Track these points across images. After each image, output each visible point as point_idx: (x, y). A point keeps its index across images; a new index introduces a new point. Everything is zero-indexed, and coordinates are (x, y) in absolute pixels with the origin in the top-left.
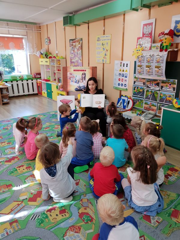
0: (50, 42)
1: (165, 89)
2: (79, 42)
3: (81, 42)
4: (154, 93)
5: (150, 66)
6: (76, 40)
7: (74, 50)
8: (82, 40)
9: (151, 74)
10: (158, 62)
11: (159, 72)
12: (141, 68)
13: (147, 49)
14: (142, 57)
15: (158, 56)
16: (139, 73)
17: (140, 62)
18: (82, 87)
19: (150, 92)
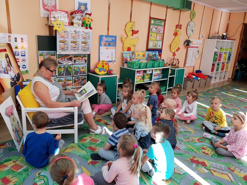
1: (78, 62)
4: (67, 68)
9: (77, 50)
10: (84, 38)
11: (85, 47)
12: (65, 44)
13: (65, 24)
14: (65, 32)
15: (84, 33)
16: (62, 49)
17: (62, 37)
18: (14, 78)
19: (63, 68)
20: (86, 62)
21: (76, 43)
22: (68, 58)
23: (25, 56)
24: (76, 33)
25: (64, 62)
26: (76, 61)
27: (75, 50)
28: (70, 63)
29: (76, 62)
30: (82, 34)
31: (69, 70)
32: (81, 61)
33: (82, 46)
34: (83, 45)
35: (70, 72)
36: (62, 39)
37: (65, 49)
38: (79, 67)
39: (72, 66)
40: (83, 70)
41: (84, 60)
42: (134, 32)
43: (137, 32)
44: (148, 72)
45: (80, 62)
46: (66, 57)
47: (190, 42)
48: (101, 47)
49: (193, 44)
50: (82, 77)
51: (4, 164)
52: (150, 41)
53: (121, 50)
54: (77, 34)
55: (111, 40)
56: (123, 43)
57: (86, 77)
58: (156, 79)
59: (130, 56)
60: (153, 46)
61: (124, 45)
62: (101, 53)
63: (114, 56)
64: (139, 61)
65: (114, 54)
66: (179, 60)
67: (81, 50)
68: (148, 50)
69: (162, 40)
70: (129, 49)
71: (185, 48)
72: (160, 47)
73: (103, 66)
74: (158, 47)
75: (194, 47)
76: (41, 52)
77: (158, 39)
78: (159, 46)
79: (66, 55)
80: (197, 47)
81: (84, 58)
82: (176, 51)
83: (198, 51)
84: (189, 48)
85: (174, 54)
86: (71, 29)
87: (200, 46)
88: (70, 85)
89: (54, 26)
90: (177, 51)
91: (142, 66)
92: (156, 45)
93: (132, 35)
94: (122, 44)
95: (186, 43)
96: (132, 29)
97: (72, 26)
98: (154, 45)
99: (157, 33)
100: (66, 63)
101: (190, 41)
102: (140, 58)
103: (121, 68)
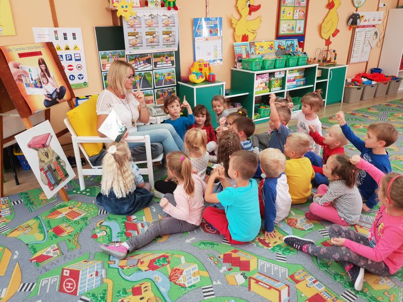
1: (161, 66)
4: (145, 76)
5: (154, 33)
9: (156, 45)
10: (167, 26)
11: (169, 40)
12: (136, 38)
13: (135, 5)
14: (135, 18)
15: (165, 17)
16: (134, 46)
17: (132, 27)
18: (53, 94)
19: (138, 76)
20: (173, 64)
21: (154, 35)
22: (145, 60)
23: (80, 60)
24: (152, 18)
25: (139, 66)
26: (158, 63)
27: (153, 47)
28: (149, 67)
29: (158, 66)
30: (163, 20)
31: (148, 78)
32: (165, 63)
33: (164, 39)
34: (165, 36)
35: (150, 82)
36: (132, 30)
37: (138, 45)
38: (162, 73)
39: (151, 72)
40: (169, 77)
41: (170, 62)
42: (253, 9)
43: (258, 7)
44: (277, 76)
45: (164, 65)
46: (141, 58)
47: (359, 18)
48: (196, 39)
49: (365, 21)
50: (168, 89)
51: (58, 210)
52: (281, 22)
53: (231, 40)
54: (154, 21)
55: (213, 25)
56: (235, 28)
57: (175, 89)
58: (293, 86)
59: (246, 49)
60: (289, 30)
61: (235, 31)
62: (197, 47)
63: (219, 52)
64: (262, 57)
65: (219, 48)
66: (337, 52)
67: (163, 45)
68: (279, 37)
69: (304, 18)
70: (245, 38)
71: (350, 29)
72: (301, 32)
73: (201, 69)
74: (297, 32)
75: (368, 26)
76: (102, 52)
77: (297, 18)
78: (299, 30)
79: (142, 56)
80: (374, 26)
81: (169, 58)
82: (331, 36)
83: (376, 33)
84: (357, 30)
85: (328, 42)
86: (144, 13)
87: (380, 22)
88: (151, 102)
89: (117, 10)
90: (334, 35)
91: (267, 64)
92: (293, 28)
93: (250, 13)
94: (231, 31)
95: (351, 20)
96: (248, 3)
97: (146, 7)
98: (290, 28)
99: (294, 7)
100: (142, 67)
101: (358, 15)
102: (264, 53)
103: (232, 70)
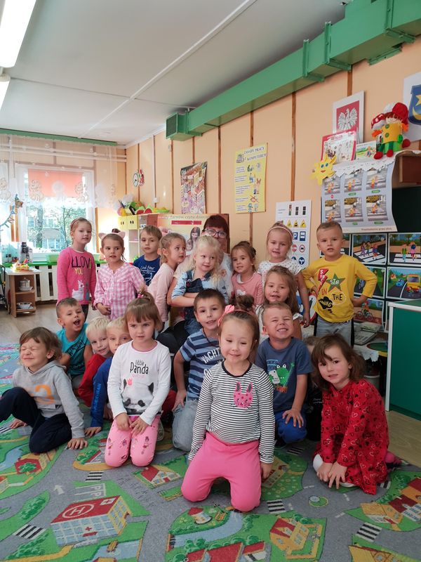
0: (143, 180)
1: (401, 260)
2: (201, 172)
3: (203, 171)
5: (355, 200)
6: (194, 167)
7: (189, 192)
8: (206, 166)
9: (358, 221)
10: (372, 187)
12: (334, 209)
14: (334, 179)
15: (372, 173)
17: (329, 192)
21: (355, 204)
24: (355, 176)
26: (397, 255)
27: (355, 223)
28: (381, 260)
33: (368, 209)
35: (379, 286)
36: (329, 198)
39: (384, 270)
40: (415, 285)
41: (420, 256)
45: (407, 261)
54: (357, 179)
81: (417, 248)
86: (345, 169)
88: (377, 320)
